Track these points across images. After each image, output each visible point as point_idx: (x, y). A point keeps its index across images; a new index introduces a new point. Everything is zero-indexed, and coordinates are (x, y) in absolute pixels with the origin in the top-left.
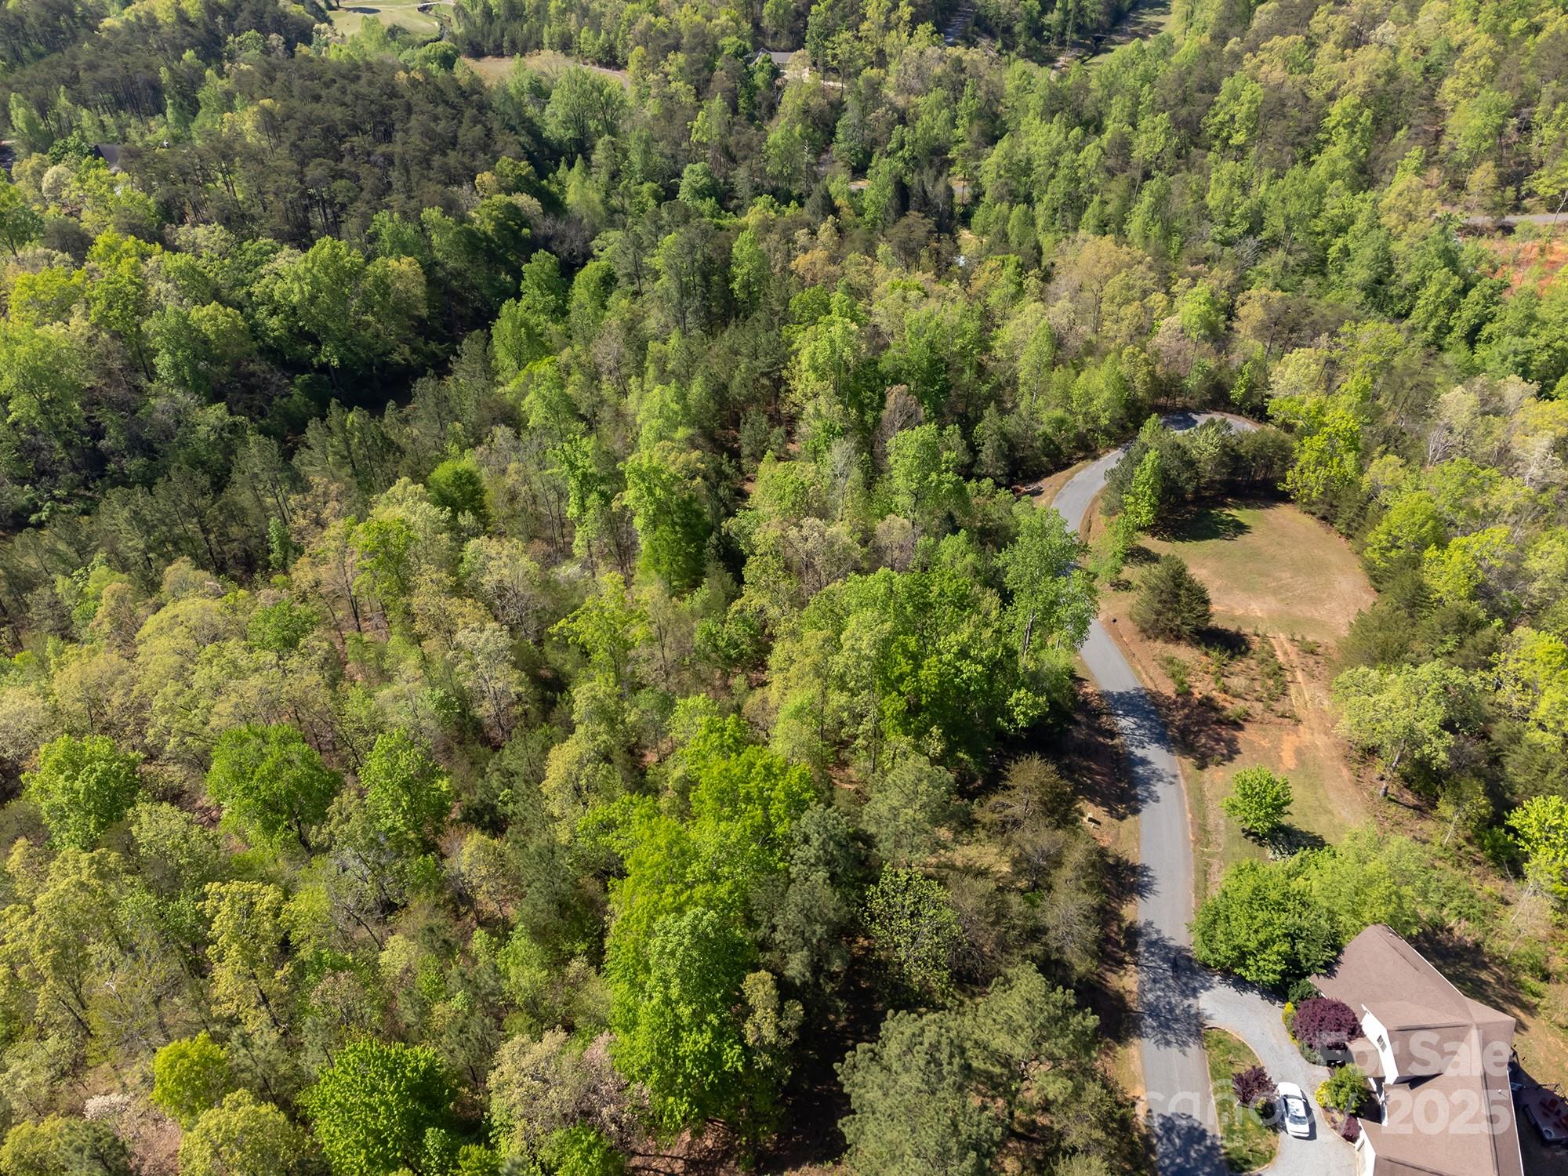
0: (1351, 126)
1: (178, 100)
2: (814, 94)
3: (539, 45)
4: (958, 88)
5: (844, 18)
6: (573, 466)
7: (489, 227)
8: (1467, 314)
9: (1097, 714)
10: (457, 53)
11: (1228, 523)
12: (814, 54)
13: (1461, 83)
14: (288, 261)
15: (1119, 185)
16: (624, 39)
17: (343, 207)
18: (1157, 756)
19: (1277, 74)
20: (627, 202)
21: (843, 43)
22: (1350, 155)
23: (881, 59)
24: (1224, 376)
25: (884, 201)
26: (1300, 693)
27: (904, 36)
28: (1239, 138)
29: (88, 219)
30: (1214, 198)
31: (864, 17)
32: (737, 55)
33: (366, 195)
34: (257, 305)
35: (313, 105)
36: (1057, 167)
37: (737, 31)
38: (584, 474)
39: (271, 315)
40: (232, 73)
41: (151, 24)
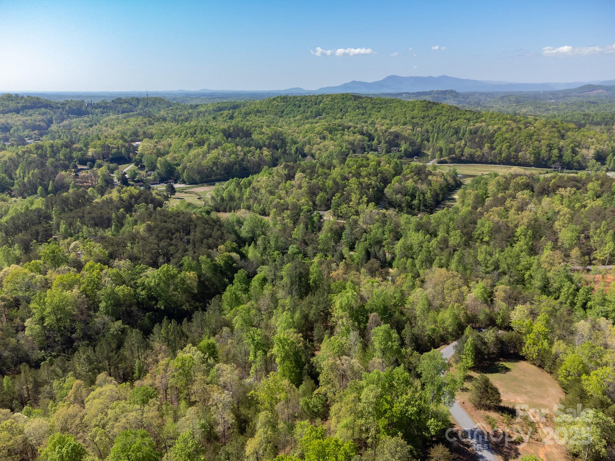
0: (525, 235)
1: (117, 223)
2: (334, 224)
3: (239, 208)
4: (384, 223)
5: (344, 201)
6: (253, 340)
7: (222, 263)
8: (580, 298)
10: (211, 210)
11: (502, 367)
12: (334, 212)
13: (561, 223)
14: (150, 271)
15: (446, 253)
16: (269, 206)
17: (172, 255)
18: (487, 455)
19: (496, 219)
20: (269, 257)
21: (344, 208)
22: (527, 244)
23: (357, 213)
24: (493, 315)
25: (361, 257)
27: (365, 206)
28: (486, 239)
29: (83, 258)
30: (480, 258)
31: (351, 201)
32: (308, 211)
33: (180, 251)
34: (138, 287)
35: (164, 224)
36: (422, 247)
37: (308, 204)
38: (257, 343)
39: (142, 290)
40: (136, 215)
41: (111, 201)
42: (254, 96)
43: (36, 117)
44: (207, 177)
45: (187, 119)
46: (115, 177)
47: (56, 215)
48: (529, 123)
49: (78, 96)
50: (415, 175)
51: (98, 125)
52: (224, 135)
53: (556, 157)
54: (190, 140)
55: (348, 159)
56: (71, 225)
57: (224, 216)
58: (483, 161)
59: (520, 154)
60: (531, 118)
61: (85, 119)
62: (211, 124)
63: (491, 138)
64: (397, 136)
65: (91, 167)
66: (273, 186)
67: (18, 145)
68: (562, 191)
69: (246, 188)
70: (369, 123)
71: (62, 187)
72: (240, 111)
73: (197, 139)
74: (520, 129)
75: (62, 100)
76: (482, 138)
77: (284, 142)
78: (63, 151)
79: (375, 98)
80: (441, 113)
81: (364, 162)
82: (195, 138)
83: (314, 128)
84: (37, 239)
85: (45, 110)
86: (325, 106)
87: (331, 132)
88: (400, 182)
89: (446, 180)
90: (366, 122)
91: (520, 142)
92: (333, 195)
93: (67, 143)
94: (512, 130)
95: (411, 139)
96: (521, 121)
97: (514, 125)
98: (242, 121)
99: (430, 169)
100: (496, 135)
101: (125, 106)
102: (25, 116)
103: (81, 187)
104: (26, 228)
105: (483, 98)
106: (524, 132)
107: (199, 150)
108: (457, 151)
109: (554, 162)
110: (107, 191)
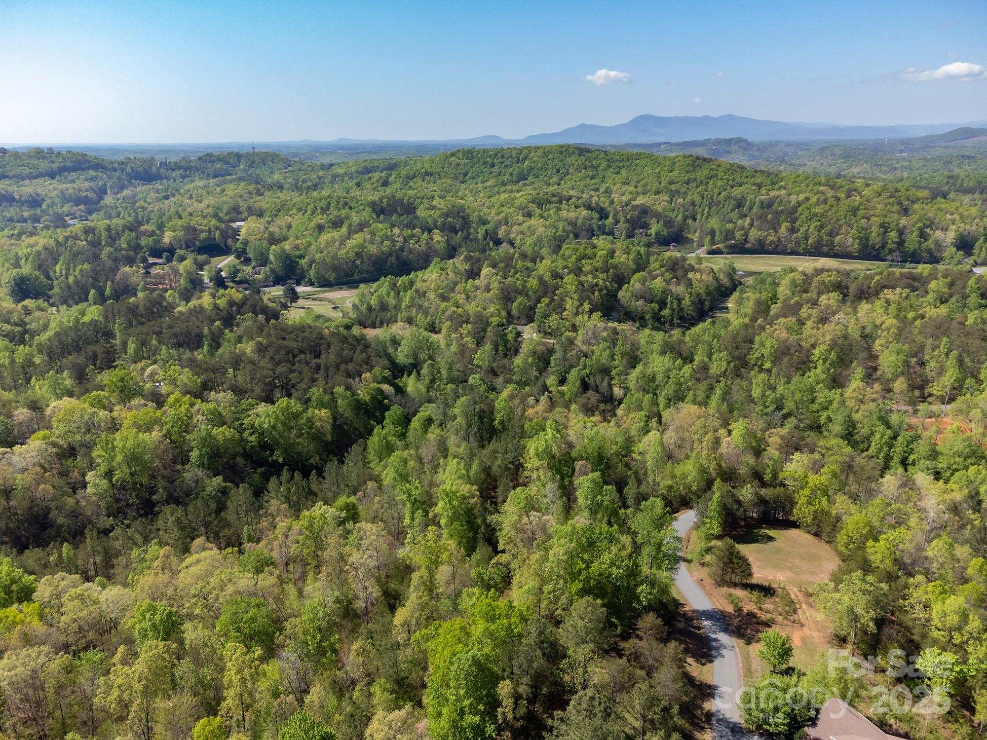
0: (826, 360)
1: (210, 342)
2: (539, 344)
3: (395, 321)
4: (614, 343)
5: (554, 310)
6: (410, 495)
7: (367, 398)
8: (898, 450)
9: (692, 619)
10: (353, 324)
11: (763, 536)
12: (539, 326)
13: (883, 342)
14: (262, 408)
15: (703, 386)
16: (440, 318)
17: (293, 386)
18: (723, 638)
19: (784, 335)
20: (438, 393)
21: (553, 320)
22: (827, 372)
23: (574, 328)
24: (760, 468)
25: (575, 390)
26: (804, 613)
27: (586, 317)
28: (767, 365)
29: (164, 389)
30: (756, 392)
31: (565, 309)
32: (498, 326)
33: (306, 380)
34: (244, 430)
35: (281, 341)
36: (669, 378)
37: (499, 315)
38: (415, 499)
39: (251, 435)
40: (239, 331)
41: (201, 310)
42: (421, 149)
43: (81, 184)
44: (347, 275)
45: (315, 187)
46: (205, 275)
47: (120, 331)
48: (855, 190)
49: (144, 150)
50: (667, 271)
51: (177, 196)
52: (374, 211)
53: (894, 243)
54: (320, 219)
55: (564, 247)
56: (143, 344)
57: (371, 333)
58: (778, 250)
59: (837, 239)
60: (860, 182)
61: (155, 187)
62: (352, 195)
63: (792, 214)
64: (645, 211)
65: (169, 260)
66: (446, 287)
67: (56, 227)
68: (888, 294)
69: (405, 291)
70: (601, 190)
71: (125, 290)
72: (399, 174)
73: (331, 217)
74: (838, 199)
75: (121, 158)
76: (777, 213)
77: (466, 223)
78: (127, 236)
79: (612, 151)
80: (716, 176)
81: (587, 252)
82: (328, 215)
83: (513, 200)
84: (95, 365)
85: (95, 174)
86: (532, 165)
87: (540, 205)
88: (643, 281)
89: (716, 279)
90: (597, 190)
91: (838, 220)
92: (539, 301)
93: (132, 224)
94: (825, 201)
95: (666, 216)
96: (843, 187)
97: (830, 193)
98: (401, 189)
99: (693, 262)
100: (800, 209)
101: (218, 166)
102: (64, 183)
103: (155, 290)
104: (78, 349)
105: (790, 150)
106: (845, 204)
107: (336, 234)
108: (738, 235)
109: (891, 251)
110: (195, 296)
